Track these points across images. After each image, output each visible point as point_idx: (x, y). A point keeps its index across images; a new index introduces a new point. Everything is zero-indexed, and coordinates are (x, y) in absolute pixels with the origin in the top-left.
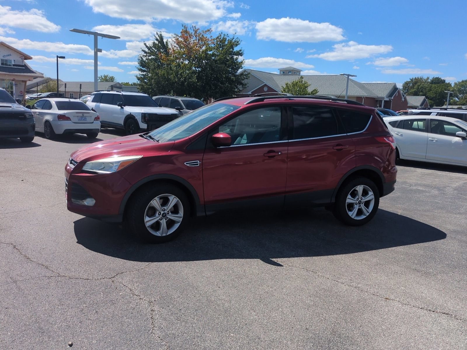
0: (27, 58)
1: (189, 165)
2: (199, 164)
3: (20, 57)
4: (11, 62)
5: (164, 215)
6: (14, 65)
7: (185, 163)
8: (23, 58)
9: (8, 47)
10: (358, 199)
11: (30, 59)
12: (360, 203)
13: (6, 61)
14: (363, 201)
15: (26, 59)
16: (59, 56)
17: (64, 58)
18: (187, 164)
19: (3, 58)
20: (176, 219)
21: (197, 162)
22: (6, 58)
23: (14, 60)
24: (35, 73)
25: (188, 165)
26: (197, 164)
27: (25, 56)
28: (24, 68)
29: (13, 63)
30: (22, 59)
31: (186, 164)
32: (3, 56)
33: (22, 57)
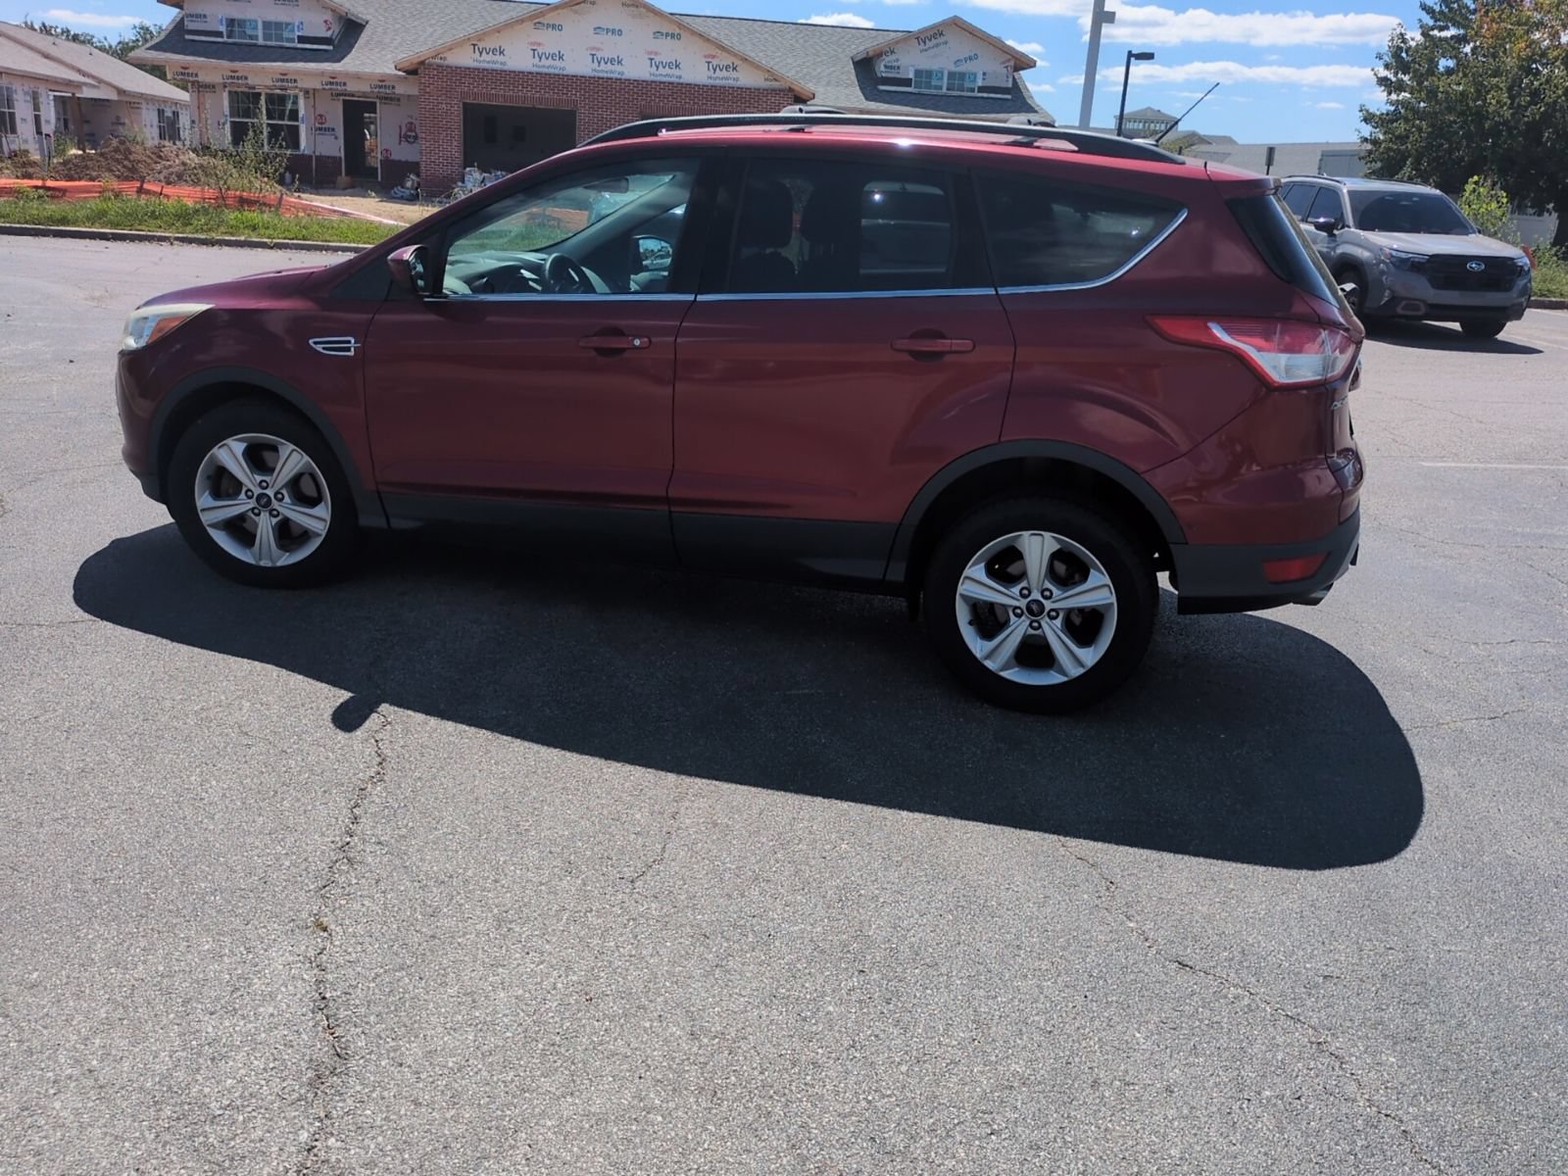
0: (1022, 63)
1: (324, 348)
2: (352, 349)
3: (1003, 63)
4: (975, 80)
5: (264, 502)
6: (981, 89)
7: (311, 341)
8: (1012, 63)
9: (971, 33)
10: (1025, 592)
11: (1031, 67)
12: (1035, 610)
13: (962, 76)
14: (1055, 606)
15: (1017, 69)
16: (1133, 52)
17: (1148, 56)
18: (315, 343)
19: (953, 69)
20: (309, 522)
21: (349, 342)
22: (962, 68)
23: (984, 74)
24: (1036, 112)
25: (319, 348)
26: (348, 349)
27: (1017, 59)
28: (1009, 97)
29: (980, 83)
30: (1007, 67)
31: (314, 346)
32: (955, 63)
33: (1009, 60)
